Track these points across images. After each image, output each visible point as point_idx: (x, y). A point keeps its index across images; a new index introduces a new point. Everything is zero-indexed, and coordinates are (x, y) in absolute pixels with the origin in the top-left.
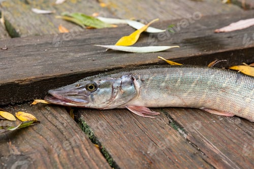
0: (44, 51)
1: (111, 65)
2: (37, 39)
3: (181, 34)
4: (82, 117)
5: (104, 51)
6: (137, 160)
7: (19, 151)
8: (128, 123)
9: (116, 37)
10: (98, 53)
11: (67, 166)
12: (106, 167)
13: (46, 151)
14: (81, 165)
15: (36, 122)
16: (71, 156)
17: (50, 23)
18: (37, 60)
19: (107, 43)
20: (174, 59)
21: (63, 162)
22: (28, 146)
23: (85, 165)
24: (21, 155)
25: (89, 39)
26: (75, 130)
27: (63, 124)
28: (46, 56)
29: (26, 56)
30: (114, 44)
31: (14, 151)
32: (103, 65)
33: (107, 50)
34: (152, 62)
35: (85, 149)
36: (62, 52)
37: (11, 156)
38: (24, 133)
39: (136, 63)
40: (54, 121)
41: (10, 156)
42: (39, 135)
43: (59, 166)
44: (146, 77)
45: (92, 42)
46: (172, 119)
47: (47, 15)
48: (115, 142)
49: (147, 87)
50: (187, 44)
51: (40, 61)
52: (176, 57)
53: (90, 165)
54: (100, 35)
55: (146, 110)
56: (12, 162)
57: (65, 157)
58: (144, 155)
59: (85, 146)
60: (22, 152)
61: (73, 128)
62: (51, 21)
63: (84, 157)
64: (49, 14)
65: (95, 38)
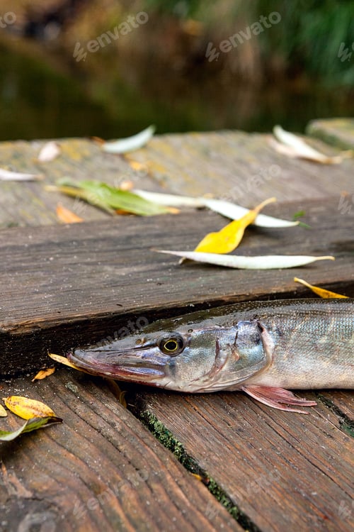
0: (48, 260)
1: (200, 296)
2: (27, 235)
3: (324, 231)
4: (150, 410)
5: (175, 264)
6: (293, 512)
7: (27, 489)
8: (252, 424)
9: (192, 235)
10: (166, 269)
11: (143, 525)
12: (232, 527)
13: (90, 488)
14: (175, 523)
15: (54, 421)
16: (148, 503)
17: (35, 201)
18: (37, 279)
19: (178, 247)
20: (327, 284)
21: (133, 517)
22: (47, 477)
23: (183, 522)
24: (34, 499)
25: (137, 236)
26: (142, 439)
27: (113, 425)
28: (54, 273)
29: (12, 270)
30: (192, 249)
31: (16, 489)
32: (182, 294)
33: (181, 261)
34: (283, 290)
35: (175, 486)
36: (88, 264)
37: (13, 501)
38: (31, 445)
39: (251, 291)
40: (93, 418)
41: (8, 500)
42: (65, 451)
43: (126, 525)
44: (287, 324)
45: (145, 243)
46: (343, 416)
47: (26, 184)
48: (235, 468)
49: (289, 345)
50: (343, 253)
51: (44, 283)
52: (330, 280)
53: (196, 524)
54: (157, 228)
55: (285, 396)
56: (18, 516)
57: (135, 503)
58: (306, 499)
59: (173, 477)
60: (34, 491)
61: (137, 434)
62: (38, 196)
63: (178, 504)
64: (30, 181)
65: (150, 236)
